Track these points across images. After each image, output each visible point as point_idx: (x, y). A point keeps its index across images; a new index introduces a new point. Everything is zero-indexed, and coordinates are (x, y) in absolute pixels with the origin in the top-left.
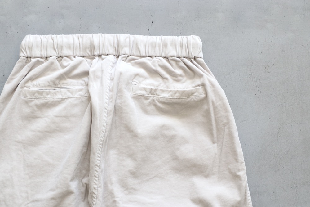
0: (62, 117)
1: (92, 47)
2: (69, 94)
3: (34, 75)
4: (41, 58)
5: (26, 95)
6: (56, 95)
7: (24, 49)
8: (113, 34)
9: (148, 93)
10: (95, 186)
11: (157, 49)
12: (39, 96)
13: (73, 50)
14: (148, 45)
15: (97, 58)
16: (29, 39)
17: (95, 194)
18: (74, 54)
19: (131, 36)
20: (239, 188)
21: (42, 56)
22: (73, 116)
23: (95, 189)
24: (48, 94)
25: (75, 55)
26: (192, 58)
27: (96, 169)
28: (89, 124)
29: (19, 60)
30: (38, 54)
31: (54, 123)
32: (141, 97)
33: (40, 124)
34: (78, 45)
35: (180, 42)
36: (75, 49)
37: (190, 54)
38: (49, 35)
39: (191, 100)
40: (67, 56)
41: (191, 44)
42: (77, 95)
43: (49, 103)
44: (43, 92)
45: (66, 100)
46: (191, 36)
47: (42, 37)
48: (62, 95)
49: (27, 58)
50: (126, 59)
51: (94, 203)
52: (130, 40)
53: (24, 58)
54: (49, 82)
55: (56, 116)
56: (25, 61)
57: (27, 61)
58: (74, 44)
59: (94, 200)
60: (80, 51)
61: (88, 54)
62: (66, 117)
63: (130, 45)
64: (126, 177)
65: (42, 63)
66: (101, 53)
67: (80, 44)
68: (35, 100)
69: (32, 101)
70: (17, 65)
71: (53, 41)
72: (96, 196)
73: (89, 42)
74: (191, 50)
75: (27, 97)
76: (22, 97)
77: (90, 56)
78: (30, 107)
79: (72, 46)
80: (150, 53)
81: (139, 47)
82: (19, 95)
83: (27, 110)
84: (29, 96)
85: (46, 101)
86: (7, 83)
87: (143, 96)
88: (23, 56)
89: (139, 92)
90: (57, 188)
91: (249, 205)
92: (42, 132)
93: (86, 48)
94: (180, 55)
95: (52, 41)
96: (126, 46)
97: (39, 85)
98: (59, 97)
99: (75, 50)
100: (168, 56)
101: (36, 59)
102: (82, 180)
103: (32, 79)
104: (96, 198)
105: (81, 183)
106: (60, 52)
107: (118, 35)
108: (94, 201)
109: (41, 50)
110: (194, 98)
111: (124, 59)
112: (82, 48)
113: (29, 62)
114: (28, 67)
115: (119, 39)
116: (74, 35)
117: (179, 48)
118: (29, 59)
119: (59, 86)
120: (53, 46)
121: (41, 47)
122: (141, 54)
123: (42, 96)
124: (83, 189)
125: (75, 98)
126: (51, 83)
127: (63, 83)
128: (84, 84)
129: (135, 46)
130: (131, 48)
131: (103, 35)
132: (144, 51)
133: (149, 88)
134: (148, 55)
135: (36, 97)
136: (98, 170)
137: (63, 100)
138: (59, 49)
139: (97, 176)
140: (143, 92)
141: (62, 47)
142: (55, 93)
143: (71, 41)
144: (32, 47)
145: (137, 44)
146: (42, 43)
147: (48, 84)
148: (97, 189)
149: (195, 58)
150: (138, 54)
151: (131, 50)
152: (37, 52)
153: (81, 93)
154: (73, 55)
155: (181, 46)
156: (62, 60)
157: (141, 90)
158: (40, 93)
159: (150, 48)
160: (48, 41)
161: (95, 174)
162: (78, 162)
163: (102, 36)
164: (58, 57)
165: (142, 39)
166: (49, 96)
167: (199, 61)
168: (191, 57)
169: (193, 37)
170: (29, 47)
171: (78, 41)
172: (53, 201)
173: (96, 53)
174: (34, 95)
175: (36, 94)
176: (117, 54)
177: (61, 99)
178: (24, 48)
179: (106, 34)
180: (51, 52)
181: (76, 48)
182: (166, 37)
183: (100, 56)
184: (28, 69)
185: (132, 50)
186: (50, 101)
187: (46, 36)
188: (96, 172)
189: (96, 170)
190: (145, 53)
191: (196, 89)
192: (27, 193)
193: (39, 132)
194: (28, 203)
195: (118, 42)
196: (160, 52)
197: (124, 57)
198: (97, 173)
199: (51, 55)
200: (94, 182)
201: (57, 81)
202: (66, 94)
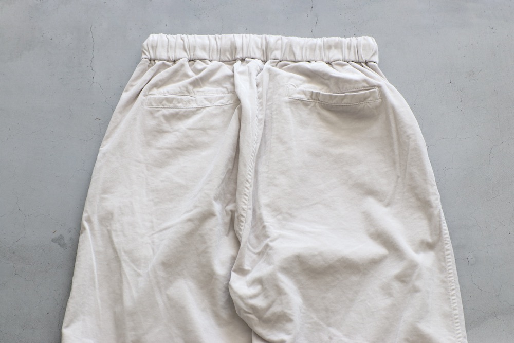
0: (197, 129)
1: (234, 49)
2: (207, 103)
3: (161, 81)
4: (168, 61)
5: (150, 103)
6: (190, 104)
7: (146, 50)
8: (261, 36)
9: (309, 97)
10: (244, 207)
11: (317, 52)
12: (168, 104)
13: (209, 53)
14: (306, 48)
15: (239, 62)
16: (153, 38)
17: (244, 217)
18: (210, 57)
19: (284, 37)
20: (430, 217)
21: (169, 58)
22: (212, 128)
23: (244, 210)
24: (179, 103)
25: (211, 59)
26: (363, 62)
27: (246, 185)
28: (237, 133)
29: (140, 63)
30: (165, 56)
31: (187, 136)
32: (299, 101)
33: (169, 140)
34: (216, 47)
35: (348, 44)
36: (211, 50)
37: (360, 57)
38: (178, 35)
39: (364, 106)
40: (201, 60)
41: (362, 46)
42: (217, 103)
43: (181, 113)
44: (173, 99)
45: (202, 109)
46: (363, 37)
47: (169, 36)
48: (197, 104)
49: (150, 60)
50: (276, 65)
51: (242, 228)
52: (282, 42)
53: (147, 59)
54: (180, 88)
55: (190, 129)
56: (148, 64)
57: (150, 65)
58: (210, 45)
59: (242, 224)
60: (217, 53)
61: (228, 58)
62: (203, 129)
63: (282, 48)
64: (280, 198)
65: (169, 66)
66: (245, 55)
67: (217, 45)
68: (163, 109)
69: (158, 111)
70: (138, 69)
71: (184, 41)
72: (245, 219)
73: (229, 43)
74: (362, 52)
75: (152, 106)
76: (146, 107)
77: (230, 61)
78: (155, 118)
79: (207, 48)
80: (308, 57)
81: (294, 49)
82: (142, 104)
83: (152, 123)
84: (154, 105)
85: (177, 110)
86: (125, 91)
87: (302, 100)
88: (146, 58)
89: (296, 96)
90: (196, 207)
91: (446, 240)
92: (170, 149)
93: (225, 51)
94: (347, 58)
95: (182, 41)
96: (276, 49)
97: (168, 92)
98: (194, 106)
99: (211, 53)
100: (332, 60)
101: (161, 62)
102: (225, 207)
103: (157, 86)
104: (244, 221)
105: (224, 212)
106: (192, 54)
107: (268, 36)
108: (242, 226)
109: (168, 52)
110: (368, 104)
111: (274, 64)
112: (221, 51)
113: (153, 65)
114: (152, 70)
115: (268, 40)
116: (210, 36)
117: (346, 51)
118: (152, 62)
119: (192, 94)
120: (182, 47)
121: (168, 48)
122: (296, 59)
123: (171, 105)
124: (227, 219)
125: (215, 107)
126: (183, 89)
127: (198, 91)
128: (226, 92)
129: (288, 48)
130: (283, 51)
131: (248, 35)
132: (301, 55)
133: (309, 91)
134: (305, 59)
135: (163, 106)
136: (249, 188)
137: (198, 109)
138: (191, 50)
139: (248, 195)
140: (303, 97)
141: (195, 48)
142: (189, 102)
143: (207, 42)
144: (156, 47)
145: (291, 46)
146: (170, 42)
147: (179, 89)
148: (246, 210)
149: (366, 63)
150: (292, 58)
151: (283, 53)
152: (162, 54)
153: (222, 101)
154: (208, 58)
155: (349, 48)
156: (194, 64)
157: (299, 93)
158: (170, 101)
159: (308, 51)
160: (176, 41)
161: (245, 191)
162: (222, 177)
163: (246, 37)
164: (190, 61)
165: (298, 42)
166: (180, 105)
167: (372, 65)
168: (361, 61)
169: (364, 38)
170: (152, 47)
171: (215, 43)
172: (190, 223)
173: (239, 56)
174: (161, 103)
175: (164, 102)
176: (265, 59)
177: (196, 109)
178: (146, 48)
179: (251, 35)
180: (180, 54)
181: (213, 50)
182: (329, 38)
183: (243, 60)
184: (152, 73)
185: (284, 55)
186: (181, 111)
187: (175, 36)
188: (246, 189)
189: (246, 187)
190: (301, 57)
191: (370, 92)
192: (152, 222)
193: (168, 148)
194: (154, 234)
195: (267, 44)
196: (321, 56)
197: (274, 62)
198: (248, 191)
199: (181, 57)
200: (243, 202)
201: (191, 88)
202: (203, 103)
